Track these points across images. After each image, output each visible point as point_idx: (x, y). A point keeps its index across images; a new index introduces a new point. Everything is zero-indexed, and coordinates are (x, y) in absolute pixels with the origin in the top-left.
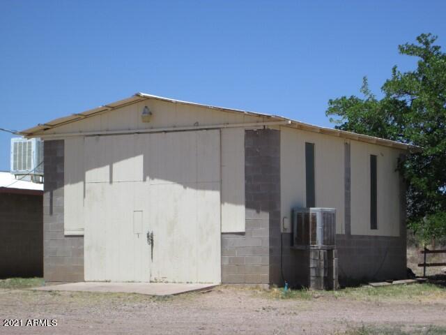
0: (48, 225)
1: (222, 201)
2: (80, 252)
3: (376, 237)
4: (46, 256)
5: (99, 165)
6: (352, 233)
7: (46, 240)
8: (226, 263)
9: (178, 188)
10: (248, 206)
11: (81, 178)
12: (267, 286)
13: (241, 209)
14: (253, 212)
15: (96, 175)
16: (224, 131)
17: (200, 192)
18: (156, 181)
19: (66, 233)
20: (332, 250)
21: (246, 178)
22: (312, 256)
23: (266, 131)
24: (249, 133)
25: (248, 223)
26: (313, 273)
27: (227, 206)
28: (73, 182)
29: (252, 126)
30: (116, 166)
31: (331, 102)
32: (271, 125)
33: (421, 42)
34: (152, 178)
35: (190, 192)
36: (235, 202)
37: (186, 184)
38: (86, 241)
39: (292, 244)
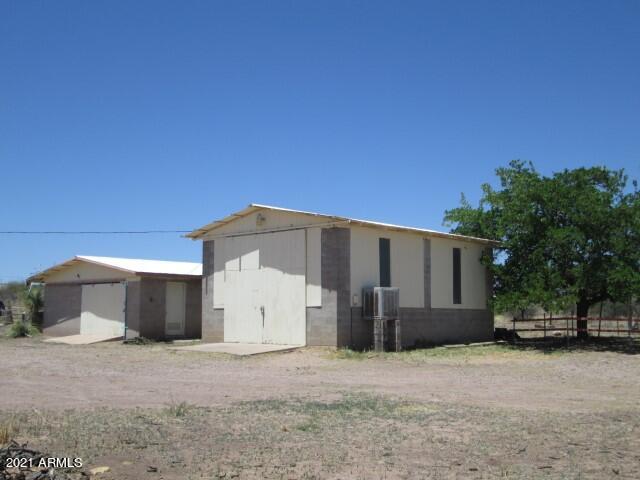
0: (205, 302)
1: (307, 283)
2: (222, 321)
3: (460, 310)
4: (203, 324)
5: (233, 258)
6: (433, 306)
7: (203, 313)
8: (309, 330)
9: (279, 273)
10: (323, 286)
11: (223, 268)
12: (335, 348)
13: (318, 289)
14: (326, 291)
15: (232, 265)
16: (308, 230)
17: (293, 277)
18: (267, 269)
19: (215, 307)
20: (394, 320)
21: (322, 265)
22: (375, 324)
23: (335, 229)
24: (325, 231)
25: (323, 300)
26: (376, 338)
27: (310, 287)
28: (219, 270)
29: (326, 225)
30: (244, 258)
31: (446, 212)
32: (338, 225)
33: (513, 166)
34: (264, 266)
35: (287, 276)
36: (315, 284)
37: (284, 271)
38: (226, 312)
39: (362, 315)
